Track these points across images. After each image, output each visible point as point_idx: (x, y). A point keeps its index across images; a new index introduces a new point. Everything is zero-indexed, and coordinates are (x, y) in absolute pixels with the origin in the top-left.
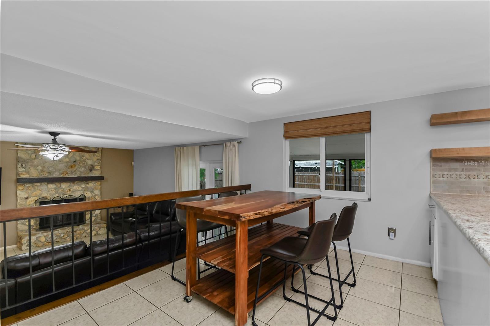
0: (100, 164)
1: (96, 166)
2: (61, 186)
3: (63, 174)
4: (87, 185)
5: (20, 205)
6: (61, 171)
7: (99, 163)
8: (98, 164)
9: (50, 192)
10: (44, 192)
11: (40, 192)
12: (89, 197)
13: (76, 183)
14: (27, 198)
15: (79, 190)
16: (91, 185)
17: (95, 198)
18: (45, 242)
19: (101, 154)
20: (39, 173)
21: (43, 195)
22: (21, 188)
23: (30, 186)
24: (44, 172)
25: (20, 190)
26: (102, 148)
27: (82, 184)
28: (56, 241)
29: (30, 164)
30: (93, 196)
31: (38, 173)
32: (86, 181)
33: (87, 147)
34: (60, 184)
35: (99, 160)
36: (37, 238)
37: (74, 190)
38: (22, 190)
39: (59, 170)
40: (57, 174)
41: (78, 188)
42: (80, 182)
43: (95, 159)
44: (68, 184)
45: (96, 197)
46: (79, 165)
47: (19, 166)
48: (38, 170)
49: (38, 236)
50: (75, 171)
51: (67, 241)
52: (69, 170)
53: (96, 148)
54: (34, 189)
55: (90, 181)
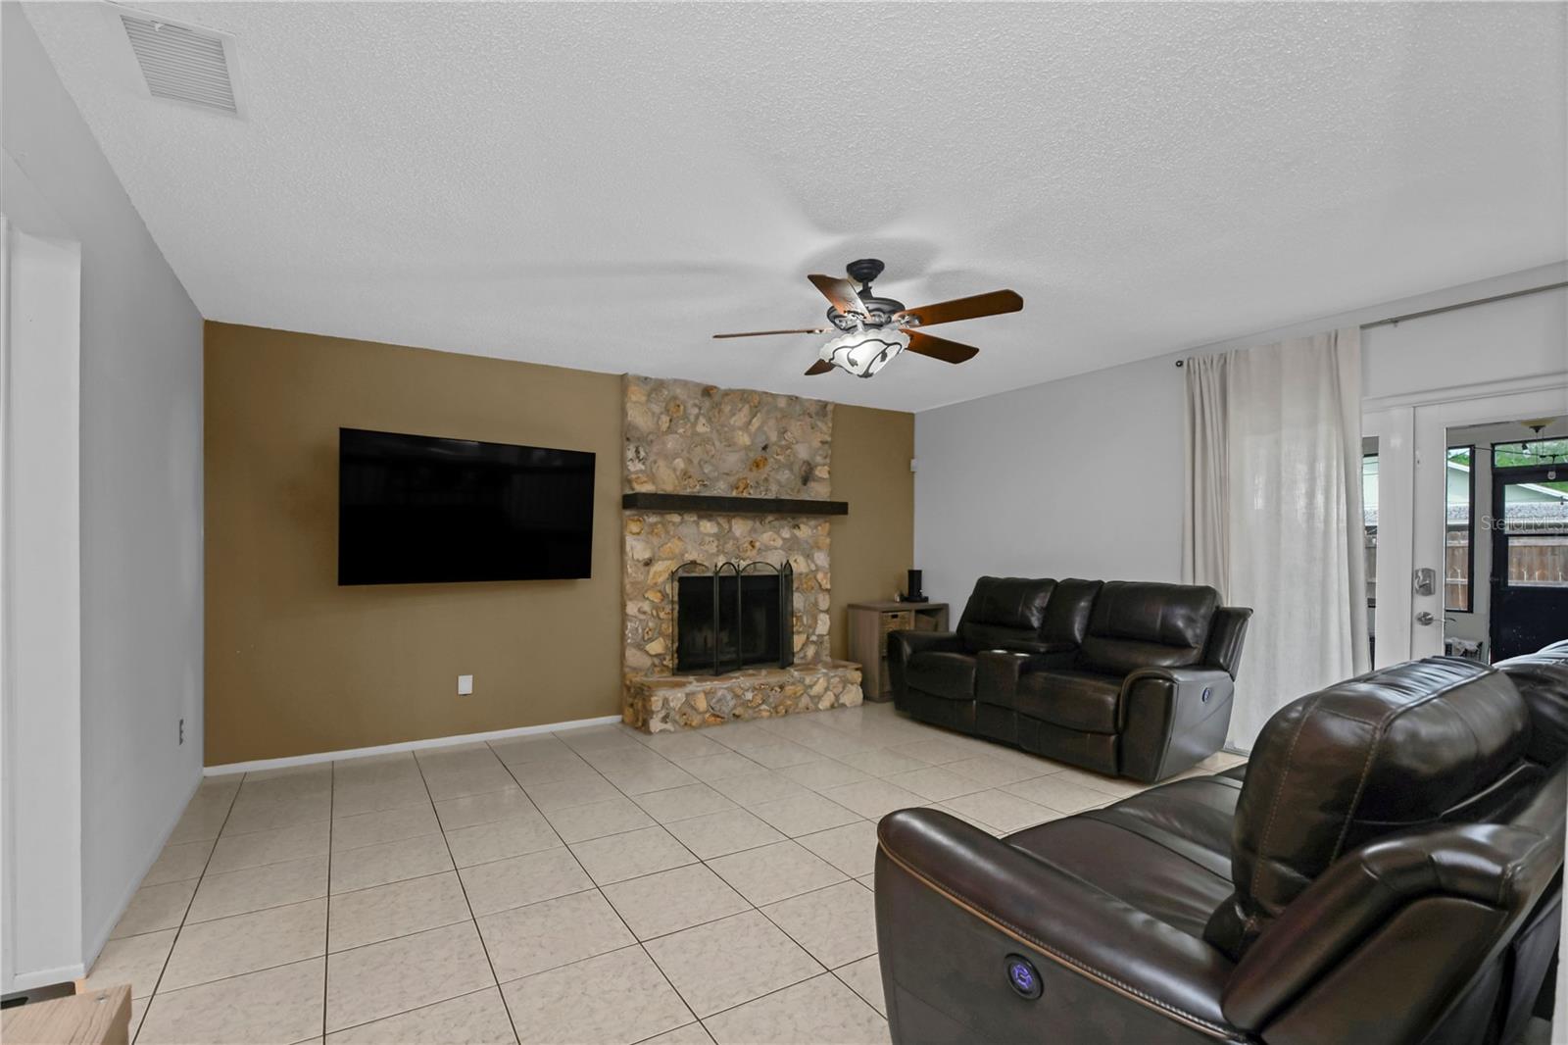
0: (828, 460)
1: (819, 468)
2: (730, 528)
3: (737, 488)
4: (796, 532)
5: (632, 584)
6: (732, 479)
7: (826, 457)
8: (823, 461)
9: (706, 547)
10: (689, 548)
11: (680, 544)
12: (801, 574)
13: (767, 521)
14: (648, 563)
15: (776, 548)
16: (808, 530)
17: (815, 578)
18: (706, 712)
19: (831, 425)
20: (679, 483)
21: (689, 557)
22: (634, 527)
23: (656, 524)
24: (690, 477)
25: (634, 534)
26: (837, 406)
27: (783, 528)
28: (734, 715)
29: (655, 448)
30: (812, 571)
31: (676, 482)
32: (793, 518)
33: (797, 398)
34: (729, 522)
35: (826, 447)
36: (687, 695)
37: (763, 548)
38: (638, 534)
39: (727, 474)
40: (722, 487)
41: (774, 540)
42: (776, 519)
43: (816, 444)
44: (750, 523)
45: (820, 576)
46: (777, 461)
47: (630, 454)
48: (675, 470)
49: (689, 689)
50: (766, 480)
51: (762, 717)
52: (752, 477)
53: (820, 401)
54: (667, 532)
55: (805, 520)
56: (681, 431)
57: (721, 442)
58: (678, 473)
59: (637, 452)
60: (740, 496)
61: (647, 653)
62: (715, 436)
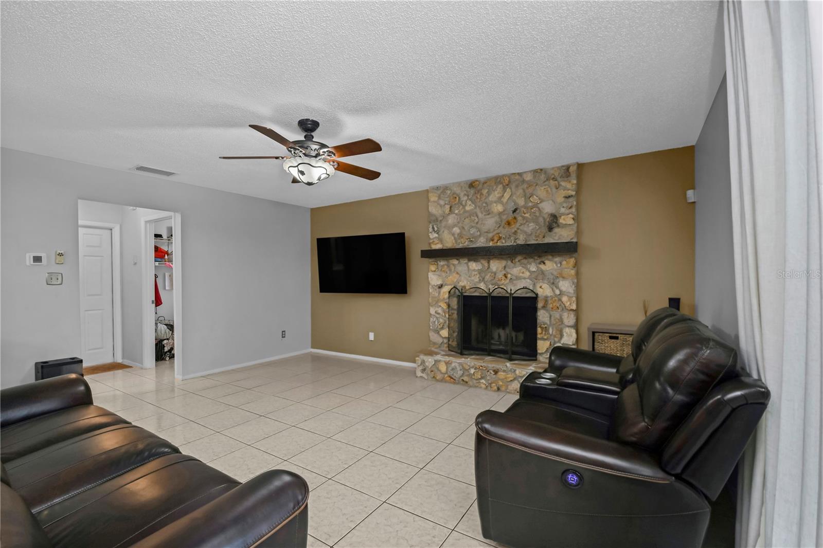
0: (574, 210)
1: (562, 217)
2: (489, 266)
3: (493, 240)
4: (542, 266)
5: (433, 297)
6: (490, 235)
7: (571, 207)
8: (567, 211)
9: (473, 278)
10: (462, 279)
11: (457, 276)
12: (547, 297)
13: (517, 260)
14: (441, 287)
15: (525, 278)
16: (550, 265)
17: (560, 300)
19: (575, 182)
20: (456, 241)
21: (461, 284)
22: (433, 268)
23: (444, 265)
24: (462, 238)
25: (433, 271)
26: (579, 165)
27: (530, 264)
29: (444, 224)
30: (556, 295)
31: (454, 241)
32: (540, 257)
33: (541, 170)
34: (488, 262)
35: (571, 200)
37: (514, 278)
38: (435, 271)
39: (486, 232)
40: (482, 241)
41: (523, 273)
42: (525, 258)
43: (560, 199)
44: (504, 263)
45: (565, 299)
46: (524, 218)
47: (430, 229)
48: (453, 235)
50: (515, 233)
52: (505, 232)
53: (563, 166)
54: (450, 270)
55: (550, 257)
56: (457, 212)
57: (482, 213)
58: (456, 236)
59: (433, 228)
60: (496, 245)
61: (440, 335)
62: (478, 211)
